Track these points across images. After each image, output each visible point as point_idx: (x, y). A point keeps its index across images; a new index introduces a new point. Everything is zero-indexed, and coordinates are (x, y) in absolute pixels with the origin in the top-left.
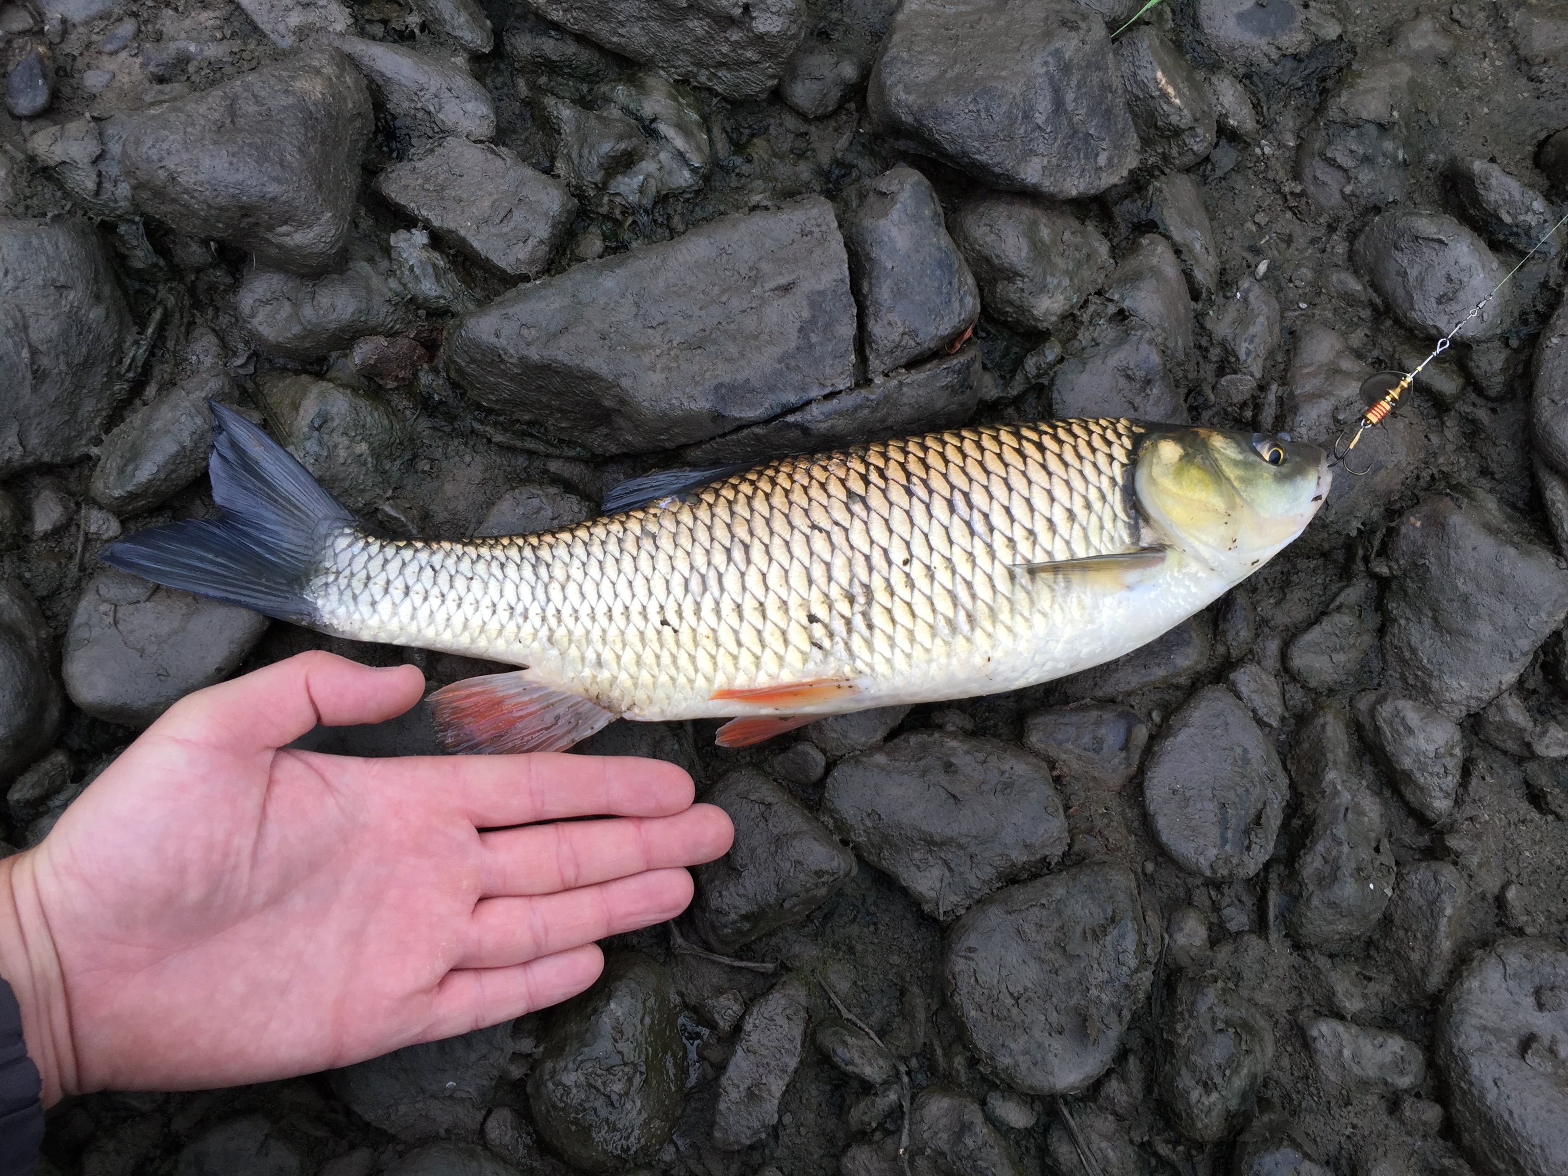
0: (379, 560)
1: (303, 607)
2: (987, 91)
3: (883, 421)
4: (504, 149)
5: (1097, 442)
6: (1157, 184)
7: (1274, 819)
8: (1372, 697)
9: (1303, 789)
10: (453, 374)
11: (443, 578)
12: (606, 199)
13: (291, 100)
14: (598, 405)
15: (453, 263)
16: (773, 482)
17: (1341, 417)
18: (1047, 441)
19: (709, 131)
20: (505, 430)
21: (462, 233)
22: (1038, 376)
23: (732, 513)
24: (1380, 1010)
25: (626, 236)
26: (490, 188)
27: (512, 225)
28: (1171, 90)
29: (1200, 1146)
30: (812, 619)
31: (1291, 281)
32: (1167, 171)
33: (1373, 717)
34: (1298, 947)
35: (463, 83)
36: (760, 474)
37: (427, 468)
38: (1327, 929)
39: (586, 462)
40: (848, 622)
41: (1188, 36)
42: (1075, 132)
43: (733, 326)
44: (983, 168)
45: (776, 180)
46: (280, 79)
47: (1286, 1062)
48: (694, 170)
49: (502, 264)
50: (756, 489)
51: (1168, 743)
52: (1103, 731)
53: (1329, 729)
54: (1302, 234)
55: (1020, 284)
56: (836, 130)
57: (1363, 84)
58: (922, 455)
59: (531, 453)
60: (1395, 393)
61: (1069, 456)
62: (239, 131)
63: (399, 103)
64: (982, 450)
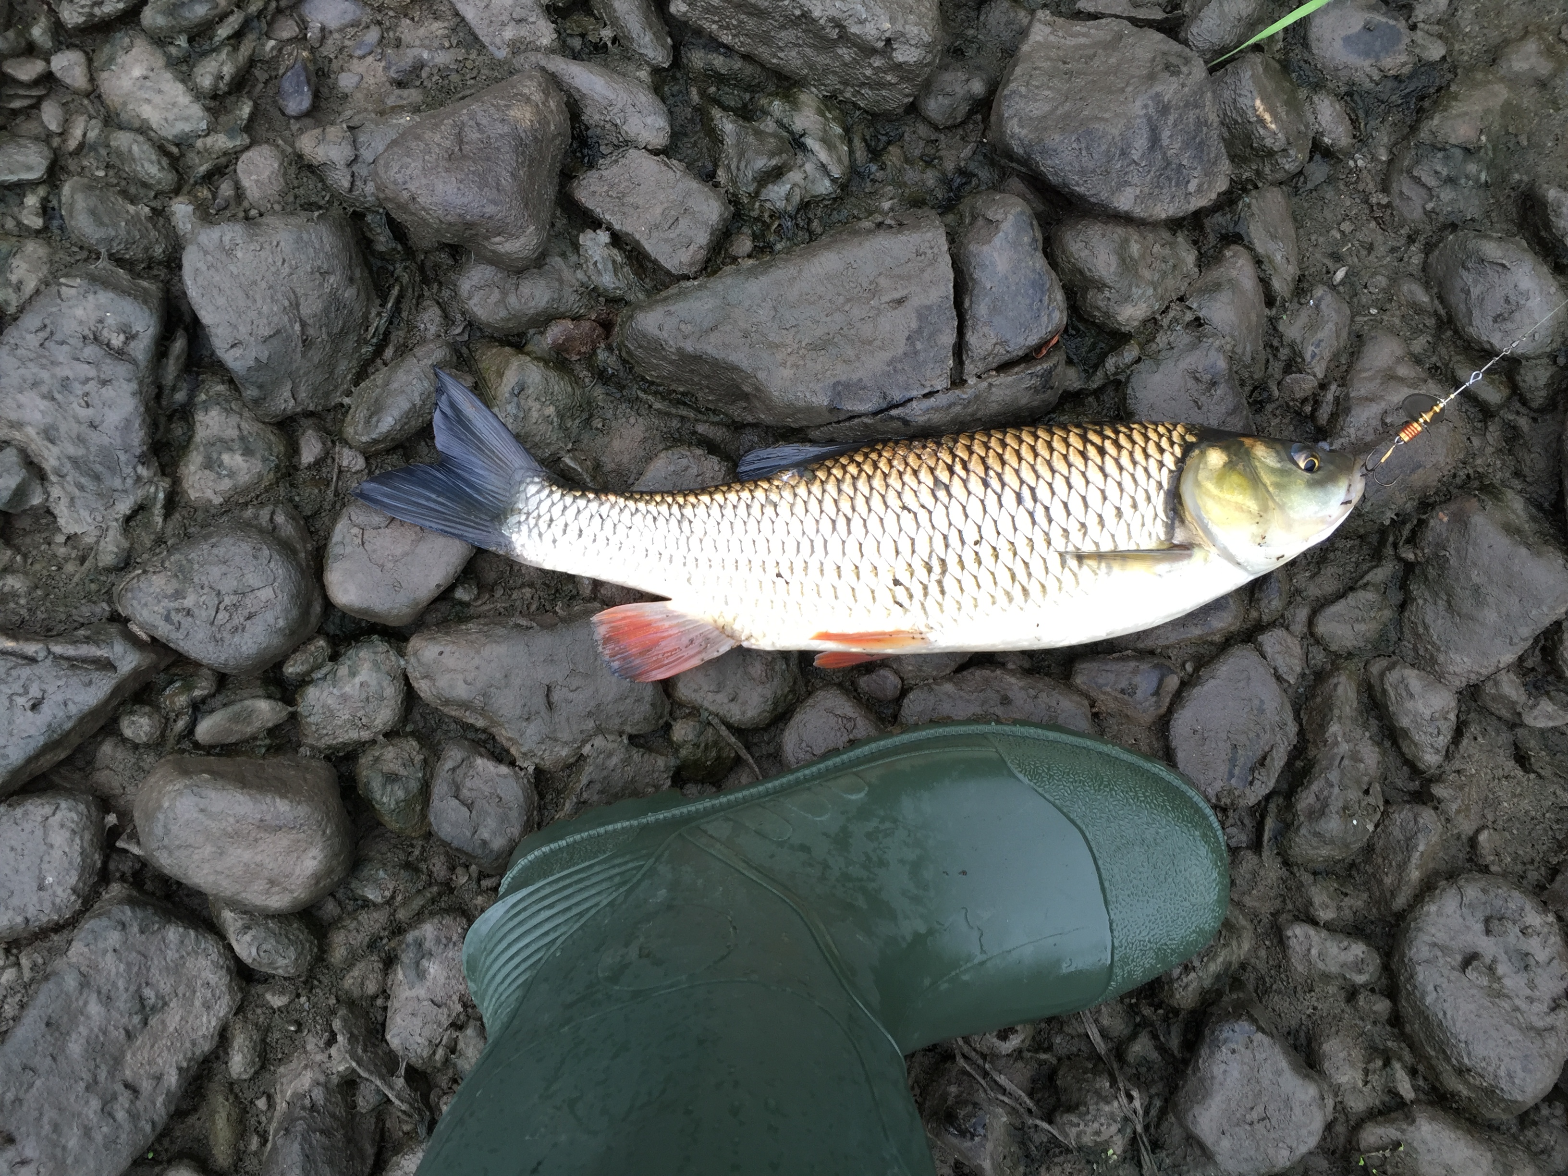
0: (560, 506)
1: (501, 540)
2: (1089, 132)
3: (972, 415)
4: (675, 162)
5: (1152, 449)
6: (1247, 200)
7: (1279, 760)
8: (1384, 663)
9: (1310, 736)
10: (624, 354)
11: (609, 524)
12: (757, 204)
13: (506, 129)
14: (738, 387)
15: (628, 258)
16: (876, 466)
17: (1388, 420)
18: (1108, 446)
19: (850, 142)
20: (664, 398)
21: (637, 236)
22: (1116, 374)
23: (840, 491)
24: (1352, 919)
25: (772, 238)
26: (662, 197)
27: (678, 231)
28: (1267, 117)
29: (1176, 1012)
30: (896, 582)
31: (1366, 287)
32: (1260, 185)
33: (1382, 680)
34: (1286, 863)
35: (645, 99)
36: (866, 456)
37: (600, 426)
38: (1311, 852)
39: (728, 426)
40: (925, 588)
41: (1297, 54)
42: (1169, 164)
43: (853, 332)
44: (1082, 198)
45: (905, 184)
46: (497, 107)
47: (1263, 953)
48: (834, 181)
49: (668, 266)
50: (861, 471)
51: (1196, 691)
52: (1137, 680)
53: (1340, 690)
54: (1382, 242)
55: (1107, 294)
56: (963, 139)
57: (1457, 108)
58: (1000, 451)
59: (682, 418)
60: (1427, 417)
61: (1125, 460)
62: (464, 157)
63: (592, 116)
64: (1052, 450)
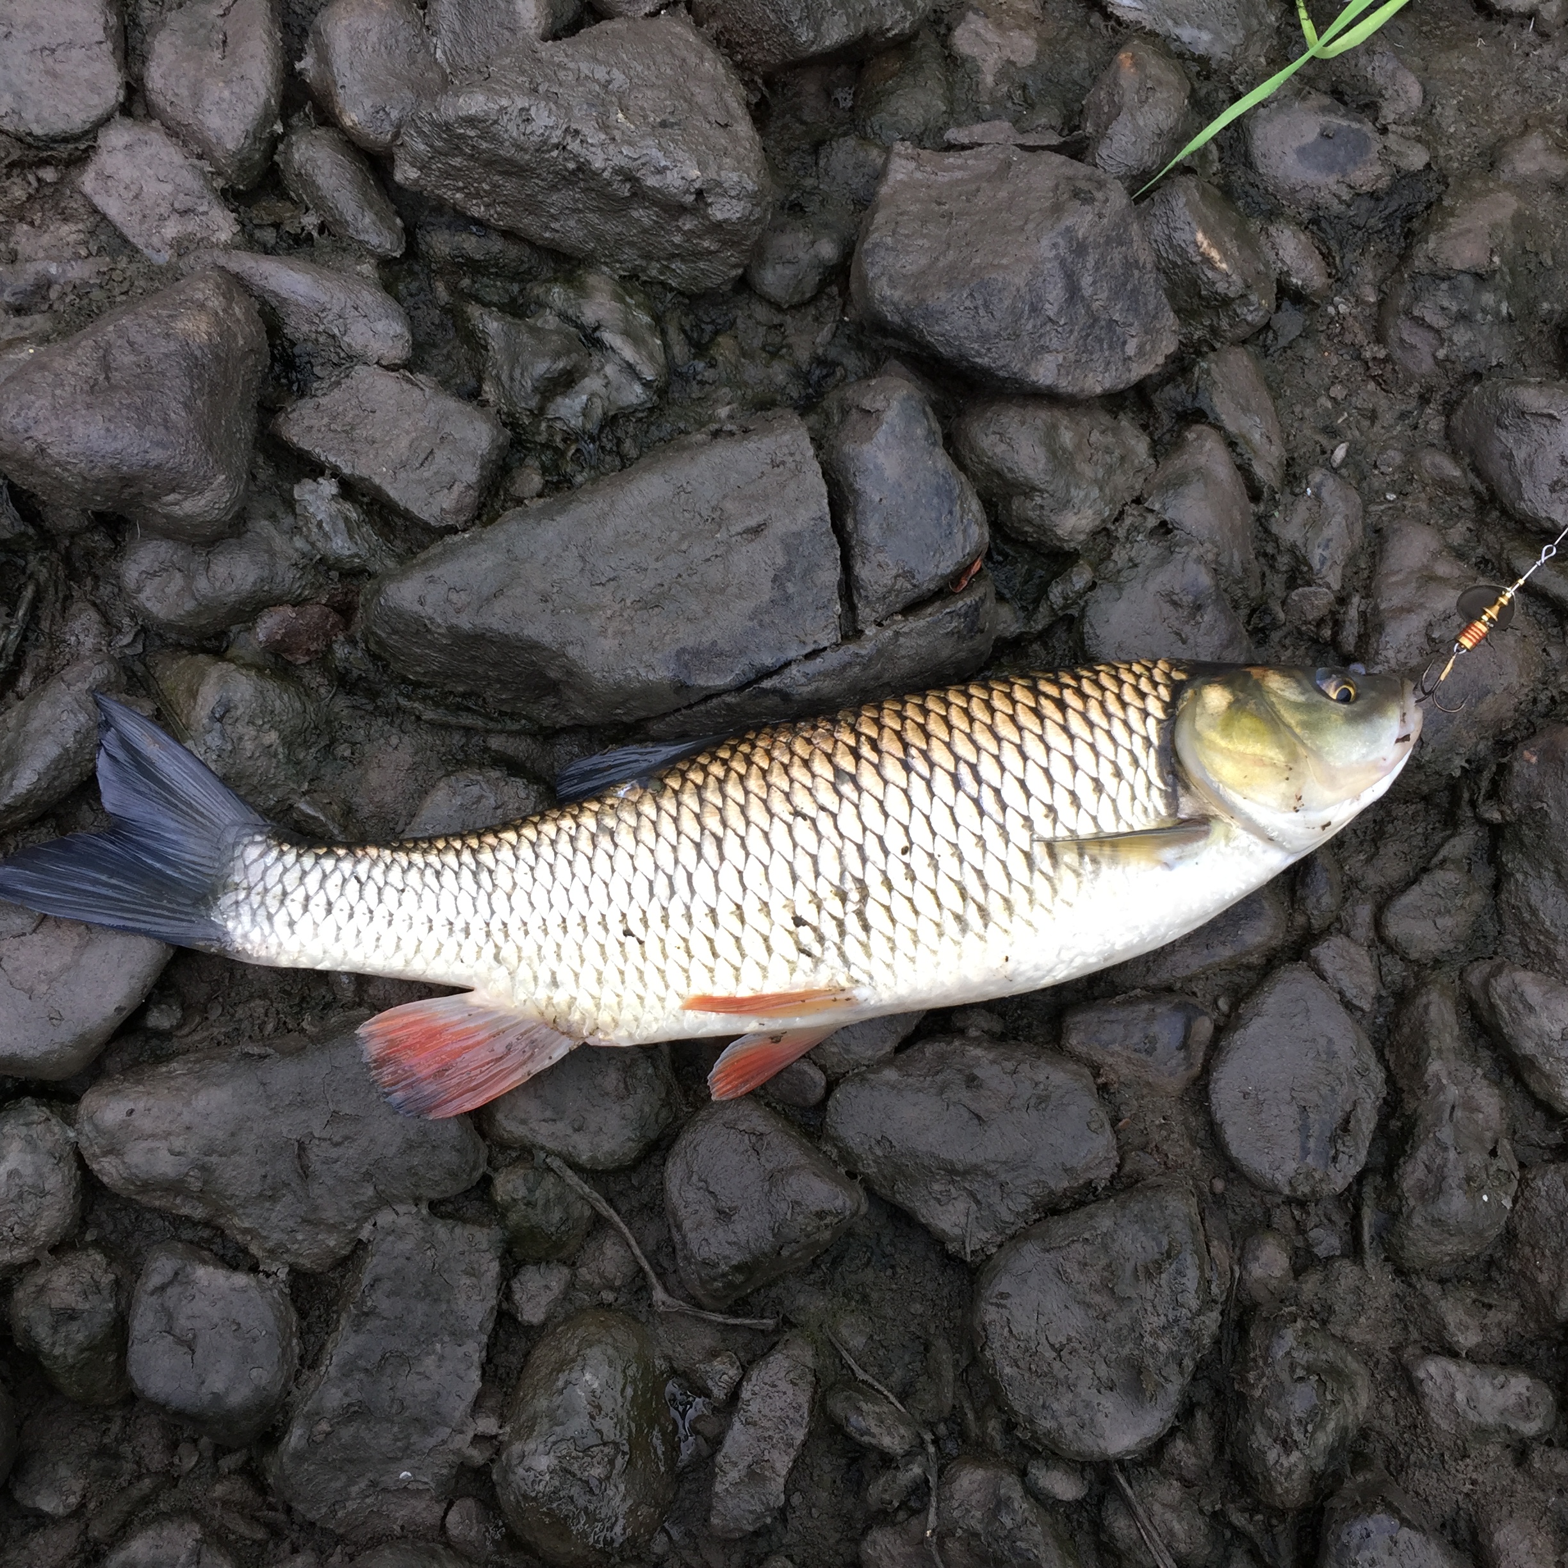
0: (296, 871)
1: (211, 931)
3: (877, 678)
4: (421, 377)
5: (1129, 695)
6: (1204, 365)
7: (1367, 1122)
8: (1485, 968)
9: (1403, 1083)
10: (373, 647)
11: (371, 890)
12: (544, 425)
13: (173, 346)
14: (543, 676)
15: (367, 513)
16: (749, 761)
17: (1436, 635)
18: (1069, 697)
19: (663, 334)
20: (437, 705)
21: (377, 481)
22: (1065, 607)
23: (702, 801)
24: (1502, 1343)
25: (569, 468)
26: (407, 425)
27: (434, 468)
28: (1215, 254)
29: (1282, 1514)
30: (798, 921)
31: (1376, 466)
32: (1218, 345)
33: (1487, 993)
34: (1400, 1272)
35: (371, 298)
36: (734, 750)
37: (347, 753)
38: (1433, 1250)
39: (533, 736)
40: (840, 924)
41: (1239, 176)
42: (1096, 320)
43: (695, 578)
44: (987, 372)
45: (746, 384)
46: (158, 320)
47: (1388, 1409)
48: (647, 385)
49: (425, 516)
50: (728, 770)
51: (1238, 1037)
52: (1155, 1028)
53: (1433, 1012)
54: (1388, 408)
55: (1038, 500)
56: (816, 319)
57: (1455, 225)
58: (921, 720)
59: (468, 730)
60: (1492, 613)
61: (1095, 714)
62: (113, 388)
63: (297, 327)
64: (992, 711)
